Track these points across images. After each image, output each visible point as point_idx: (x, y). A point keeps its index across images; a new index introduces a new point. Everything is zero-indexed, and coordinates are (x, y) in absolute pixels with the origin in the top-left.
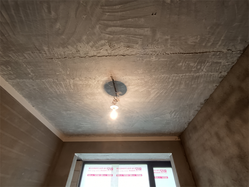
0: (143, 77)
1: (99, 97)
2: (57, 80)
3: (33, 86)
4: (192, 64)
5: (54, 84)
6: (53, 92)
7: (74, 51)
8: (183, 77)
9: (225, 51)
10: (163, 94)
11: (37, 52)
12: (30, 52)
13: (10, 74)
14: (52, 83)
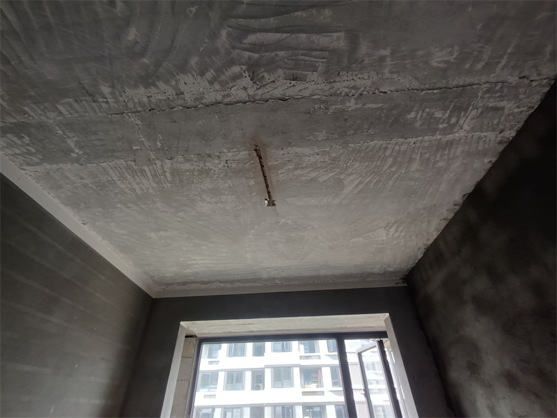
0: (328, 149)
1: (229, 197)
2: (135, 161)
3: (82, 178)
4: (438, 115)
5: (129, 171)
6: (126, 190)
7: (171, 92)
8: (418, 145)
9: (513, 80)
10: (372, 184)
11: (88, 98)
12: (71, 100)
13: (29, 153)
14: (124, 170)
